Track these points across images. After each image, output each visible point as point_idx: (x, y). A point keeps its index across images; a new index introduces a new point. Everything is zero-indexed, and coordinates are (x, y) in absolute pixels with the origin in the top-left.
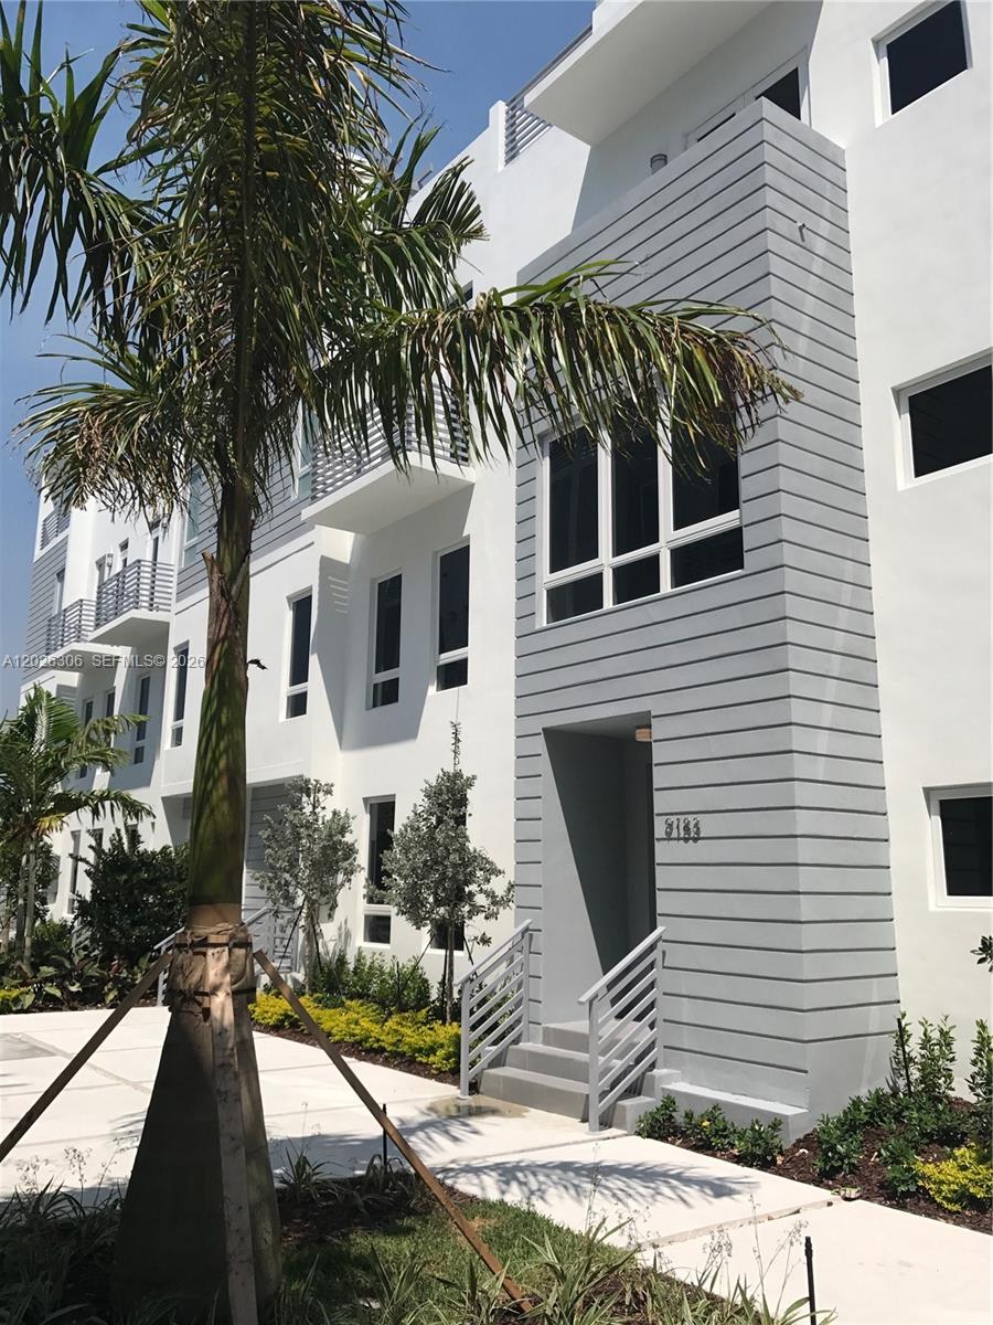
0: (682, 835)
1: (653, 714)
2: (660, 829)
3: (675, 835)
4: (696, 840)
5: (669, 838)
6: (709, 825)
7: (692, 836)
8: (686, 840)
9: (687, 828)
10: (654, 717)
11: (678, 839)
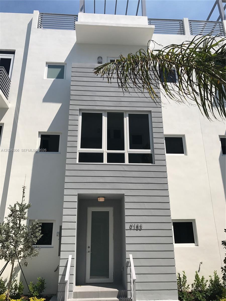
0: (135, 228)
1: (125, 195)
2: (127, 226)
3: (133, 228)
4: (140, 230)
5: (131, 229)
6: (144, 226)
7: (138, 229)
8: (137, 230)
9: (137, 227)
10: (125, 196)
11: (134, 230)
